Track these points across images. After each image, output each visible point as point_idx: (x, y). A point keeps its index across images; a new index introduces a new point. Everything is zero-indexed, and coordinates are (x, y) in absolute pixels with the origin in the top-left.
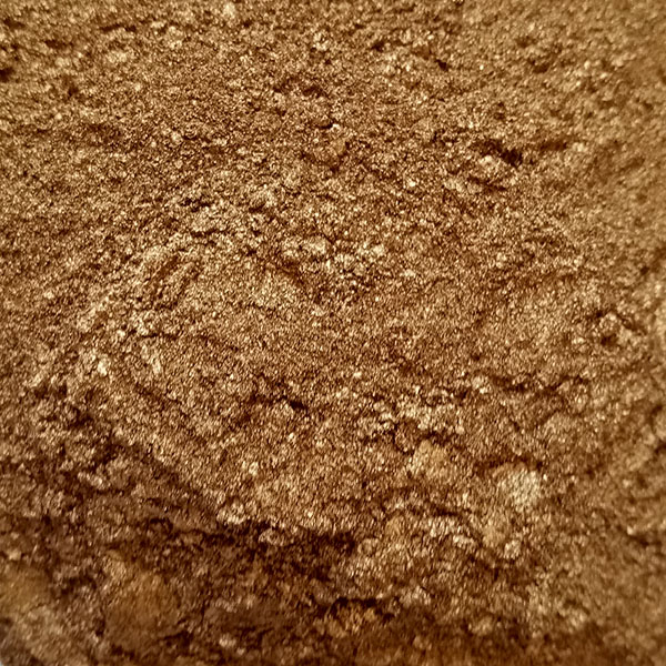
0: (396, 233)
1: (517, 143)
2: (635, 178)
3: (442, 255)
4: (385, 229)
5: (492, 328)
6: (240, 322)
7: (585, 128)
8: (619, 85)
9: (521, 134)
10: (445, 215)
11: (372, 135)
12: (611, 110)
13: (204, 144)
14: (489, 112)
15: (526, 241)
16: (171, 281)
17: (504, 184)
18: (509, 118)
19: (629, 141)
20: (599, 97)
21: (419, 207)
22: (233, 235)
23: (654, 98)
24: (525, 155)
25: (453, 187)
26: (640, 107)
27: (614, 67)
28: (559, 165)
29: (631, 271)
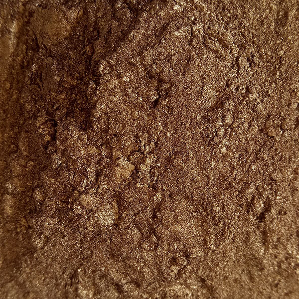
0: (231, 159)
1: (268, 220)
2: (245, 278)
3: (220, 181)
4: (233, 153)
5: (184, 203)
6: (196, 78)
7: (271, 254)
8: (287, 271)
9: (271, 222)
10: (238, 183)
11: (276, 150)
12: (276, 268)
13: (277, 67)
14: (283, 207)
15: (224, 222)
16: (217, 44)
17: (251, 212)
18: (279, 217)
19: (262, 275)
20: (284, 262)
21: (243, 171)
22: (237, 77)
23: (280, 288)
24: (262, 224)
25: (251, 187)
26: (276, 282)
27: (296, 270)
28: (256, 240)
29: (204, 273)
